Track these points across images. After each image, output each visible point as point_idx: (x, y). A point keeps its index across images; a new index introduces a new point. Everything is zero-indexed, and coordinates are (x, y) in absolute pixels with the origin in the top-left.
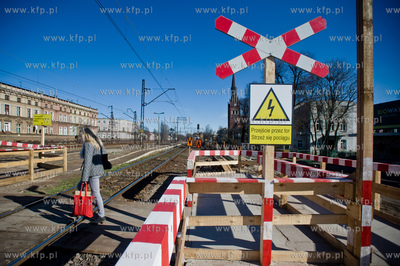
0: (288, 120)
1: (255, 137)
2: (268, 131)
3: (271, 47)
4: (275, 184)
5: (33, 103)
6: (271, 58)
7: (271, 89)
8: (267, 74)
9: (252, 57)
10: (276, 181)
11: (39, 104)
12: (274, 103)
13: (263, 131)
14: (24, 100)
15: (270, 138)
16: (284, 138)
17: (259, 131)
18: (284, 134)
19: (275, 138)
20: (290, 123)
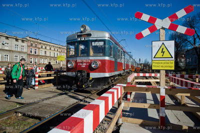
0: (172, 57)
1: (155, 66)
2: (162, 63)
3: (163, 23)
4: (166, 89)
5: (56, 50)
6: (163, 28)
7: (163, 43)
8: (161, 36)
9: (153, 29)
10: (166, 87)
11: (59, 50)
12: (165, 50)
13: (159, 63)
14: (52, 49)
15: (163, 67)
16: (170, 67)
17: (157, 63)
18: (170, 65)
19: (165, 67)
20: (173, 59)
